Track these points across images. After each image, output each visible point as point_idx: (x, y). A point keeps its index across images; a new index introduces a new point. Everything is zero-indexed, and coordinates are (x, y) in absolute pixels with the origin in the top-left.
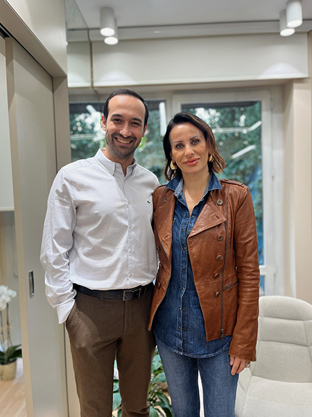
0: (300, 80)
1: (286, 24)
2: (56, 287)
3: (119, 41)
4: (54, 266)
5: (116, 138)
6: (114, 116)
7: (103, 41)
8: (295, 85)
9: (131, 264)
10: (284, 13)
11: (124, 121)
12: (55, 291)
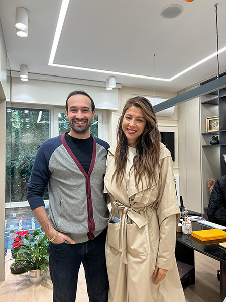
6: (71, 108)
8: (113, 113)
10: (108, 80)
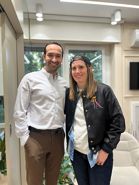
0: (117, 43)
1: (114, 20)
2: (21, 128)
3: (44, 20)
4: (20, 118)
5: (50, 63)
7: (36, 19)
8: (116, 45)
9: (56, 118)
10: (113, 15)
11: (53, 56)
12: (20, 130)
